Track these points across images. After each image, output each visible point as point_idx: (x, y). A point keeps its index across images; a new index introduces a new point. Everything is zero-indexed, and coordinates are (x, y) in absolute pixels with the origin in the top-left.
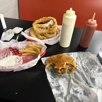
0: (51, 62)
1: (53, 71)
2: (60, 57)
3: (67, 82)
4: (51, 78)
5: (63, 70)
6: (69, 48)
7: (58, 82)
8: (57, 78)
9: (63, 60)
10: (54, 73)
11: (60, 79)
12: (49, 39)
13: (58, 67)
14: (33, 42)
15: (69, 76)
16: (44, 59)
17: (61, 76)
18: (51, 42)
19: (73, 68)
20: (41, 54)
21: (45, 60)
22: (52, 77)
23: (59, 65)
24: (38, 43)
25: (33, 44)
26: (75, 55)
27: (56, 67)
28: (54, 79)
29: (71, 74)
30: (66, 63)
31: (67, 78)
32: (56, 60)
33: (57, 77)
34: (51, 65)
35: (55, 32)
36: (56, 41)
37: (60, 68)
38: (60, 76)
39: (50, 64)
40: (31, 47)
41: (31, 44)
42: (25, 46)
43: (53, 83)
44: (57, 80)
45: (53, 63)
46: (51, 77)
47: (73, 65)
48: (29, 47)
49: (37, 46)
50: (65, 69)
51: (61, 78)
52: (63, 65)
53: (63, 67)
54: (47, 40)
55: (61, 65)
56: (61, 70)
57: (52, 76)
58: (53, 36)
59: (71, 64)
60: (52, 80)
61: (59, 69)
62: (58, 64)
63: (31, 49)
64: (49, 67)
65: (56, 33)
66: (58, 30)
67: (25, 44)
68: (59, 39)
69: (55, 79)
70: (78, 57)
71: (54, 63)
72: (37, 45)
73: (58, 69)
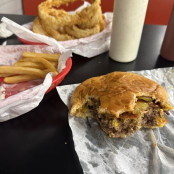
0: (87, 96)
1: (95, 123)
2: (115, 80)
3: (142, 159)
4: (89, 148)
5: (126, 121)
6: (134, 63)
7: (112, 160)
8: (107, 148)
9: (125, 88)
10: (98, 132)
11: (118, 151)
12: (81, 40)
13: (109, 108)
14: (38, 46)
15: (148, 138)
16: (65, 91)
17: (120, 138)
18: (85, 48)
19: (159, 113)
20: (57, 73)
21: (69, 91)
22: (91, 144)
23: (113, 101)
24: (51, 49)
25: (37, 52)
26: (157, 76)
27: (102, 110)
28: (96, 151)
29: (152, 133)
30: (135, 95)
31: (140, 146)
32: (101, 87)
33: (106, 145)
34: (86, 106)
35: (97, 23)
36: (100, 48)
37: (118, 113)
38: (118, 142)
39: (84, 102)
40: (30, 59)
41: (32, 51)
42: (16, 59)
43: (95, 165)
44: (107, 155)
45: (92, 99)
46: (87, 144)
47: (159, 103)
48: (25, 60)
49: (45, 56)
50: (136, 116)
51: (121, 148)
52: (127, 102)
53: (127, 107)
54: (76, 41)
55: (119, 100)
56: (119, 120)
57: (91, 140)
58: (91, 32)
59: (154, 97)
60: (92, 156)
61: (114, 116)
62: (109, 100)
63: (30, 64)
64: (82, 111)
65: (98, 28)
66: (103, 22)
67: (15, 51)
68: (106, 43)
69: (101, 151)
70: (166, 81)
71: (96, 98)
72: (46, 52)
73: (112, 117)
